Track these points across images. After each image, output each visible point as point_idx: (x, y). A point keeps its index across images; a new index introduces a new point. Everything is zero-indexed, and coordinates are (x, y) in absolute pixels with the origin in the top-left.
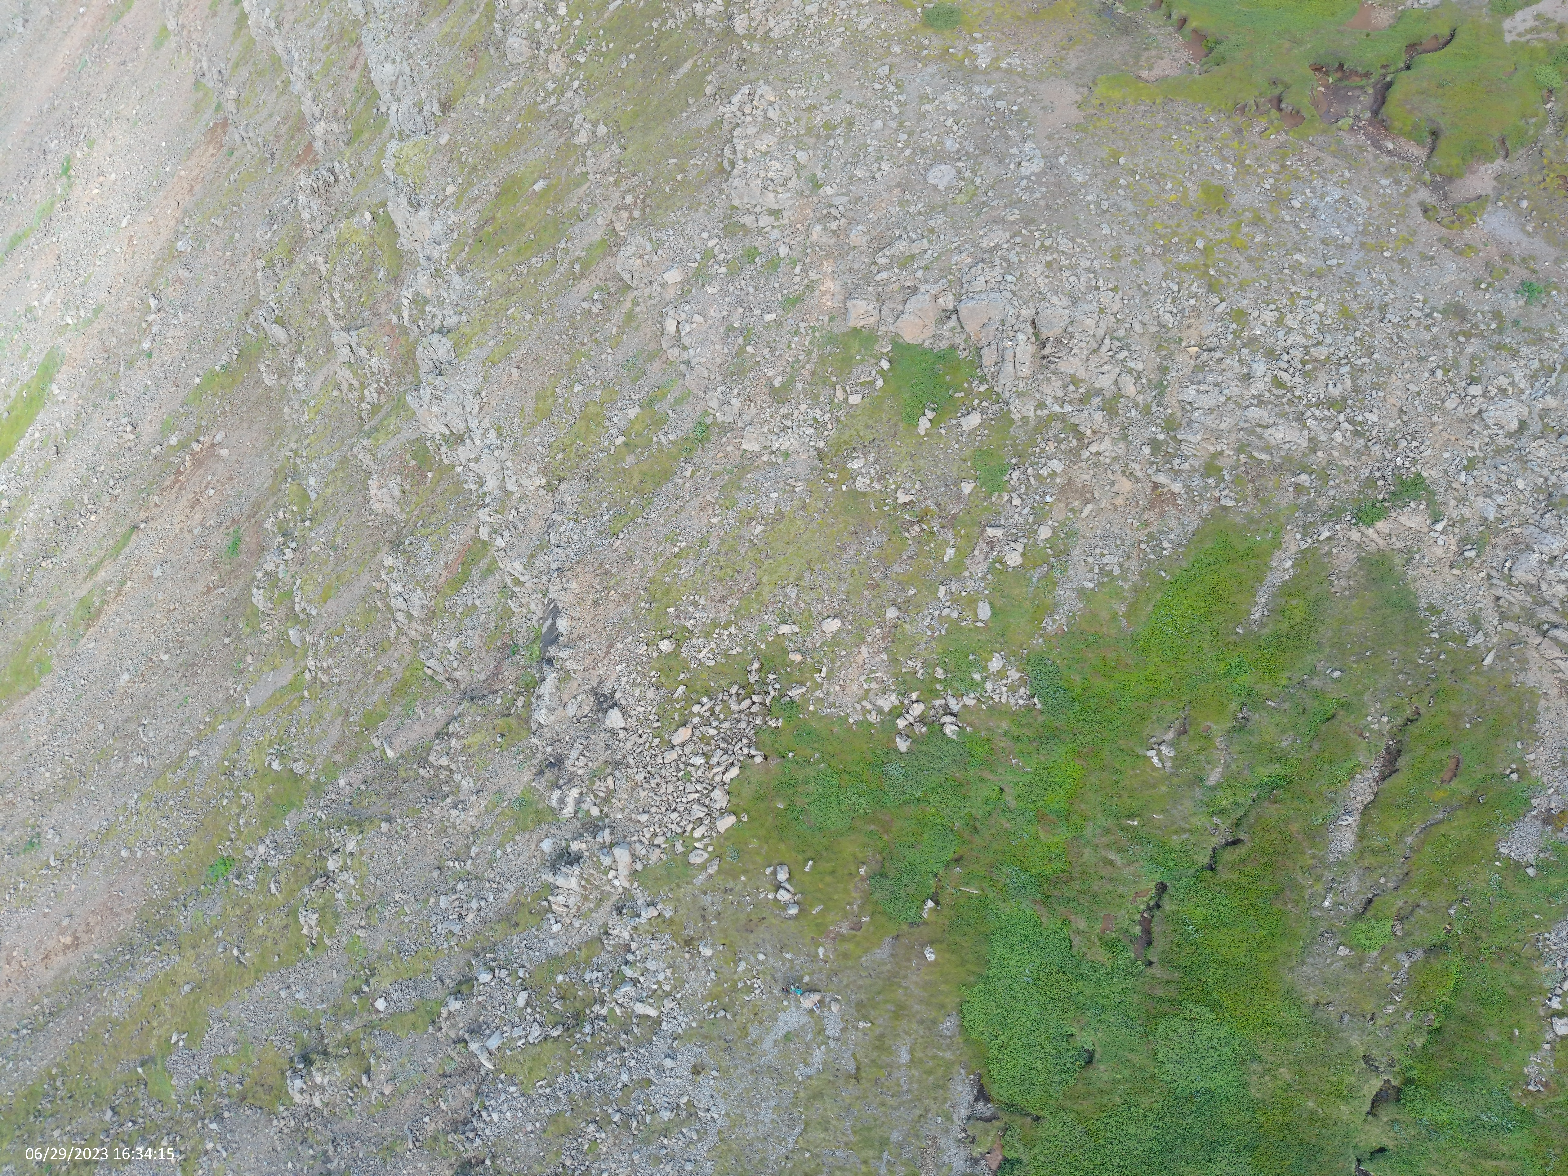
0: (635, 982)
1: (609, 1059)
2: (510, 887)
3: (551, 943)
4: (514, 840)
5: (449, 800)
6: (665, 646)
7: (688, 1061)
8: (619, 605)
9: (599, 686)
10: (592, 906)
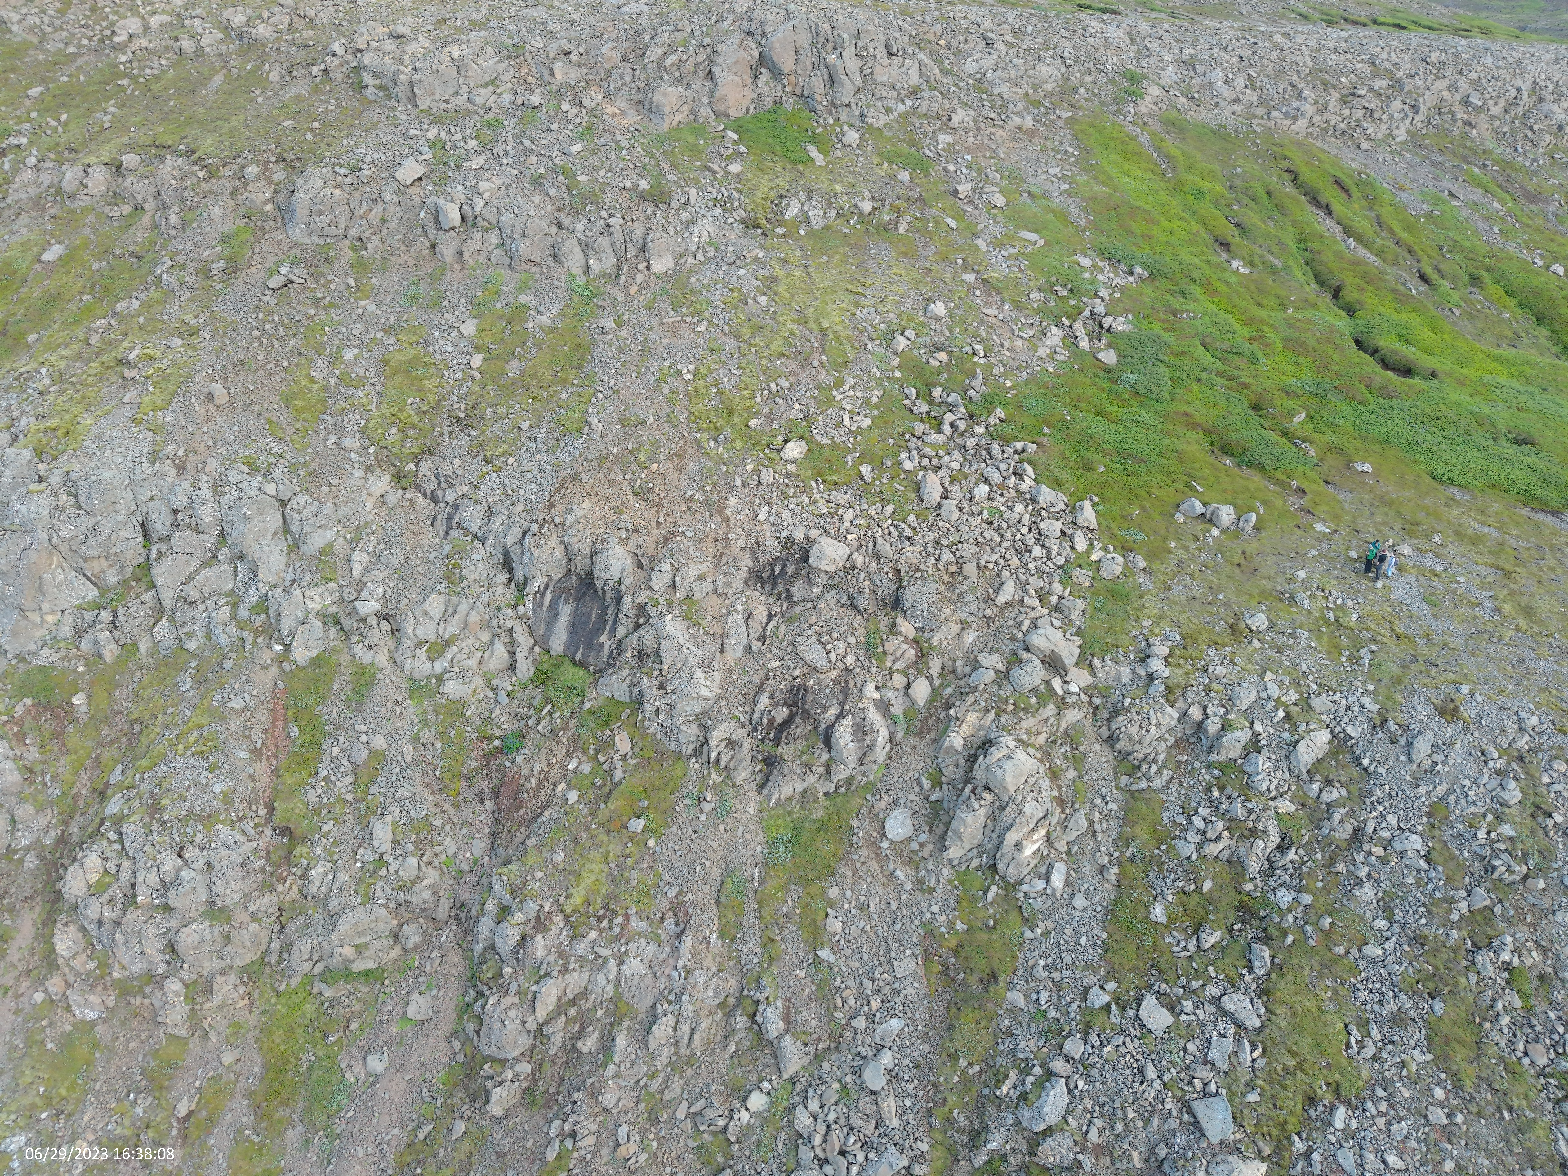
0: (1254, 746)
1: (1363, 871)
2: (906, 966)
3: (1080, 902)
4: (831, 903)
5: (621, 1041)
6: (794, 450)
7: (1431, 718)
8: (680, 469)
9: (755, 559)
10: (1071, 774)
